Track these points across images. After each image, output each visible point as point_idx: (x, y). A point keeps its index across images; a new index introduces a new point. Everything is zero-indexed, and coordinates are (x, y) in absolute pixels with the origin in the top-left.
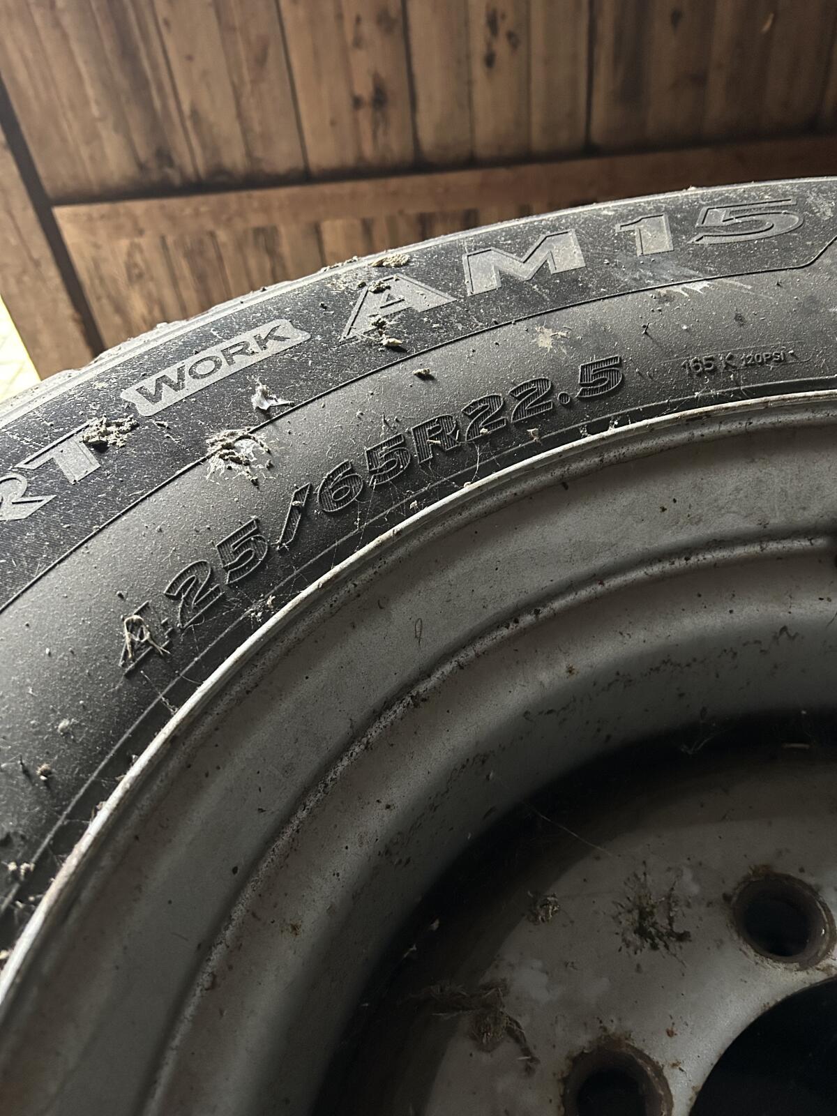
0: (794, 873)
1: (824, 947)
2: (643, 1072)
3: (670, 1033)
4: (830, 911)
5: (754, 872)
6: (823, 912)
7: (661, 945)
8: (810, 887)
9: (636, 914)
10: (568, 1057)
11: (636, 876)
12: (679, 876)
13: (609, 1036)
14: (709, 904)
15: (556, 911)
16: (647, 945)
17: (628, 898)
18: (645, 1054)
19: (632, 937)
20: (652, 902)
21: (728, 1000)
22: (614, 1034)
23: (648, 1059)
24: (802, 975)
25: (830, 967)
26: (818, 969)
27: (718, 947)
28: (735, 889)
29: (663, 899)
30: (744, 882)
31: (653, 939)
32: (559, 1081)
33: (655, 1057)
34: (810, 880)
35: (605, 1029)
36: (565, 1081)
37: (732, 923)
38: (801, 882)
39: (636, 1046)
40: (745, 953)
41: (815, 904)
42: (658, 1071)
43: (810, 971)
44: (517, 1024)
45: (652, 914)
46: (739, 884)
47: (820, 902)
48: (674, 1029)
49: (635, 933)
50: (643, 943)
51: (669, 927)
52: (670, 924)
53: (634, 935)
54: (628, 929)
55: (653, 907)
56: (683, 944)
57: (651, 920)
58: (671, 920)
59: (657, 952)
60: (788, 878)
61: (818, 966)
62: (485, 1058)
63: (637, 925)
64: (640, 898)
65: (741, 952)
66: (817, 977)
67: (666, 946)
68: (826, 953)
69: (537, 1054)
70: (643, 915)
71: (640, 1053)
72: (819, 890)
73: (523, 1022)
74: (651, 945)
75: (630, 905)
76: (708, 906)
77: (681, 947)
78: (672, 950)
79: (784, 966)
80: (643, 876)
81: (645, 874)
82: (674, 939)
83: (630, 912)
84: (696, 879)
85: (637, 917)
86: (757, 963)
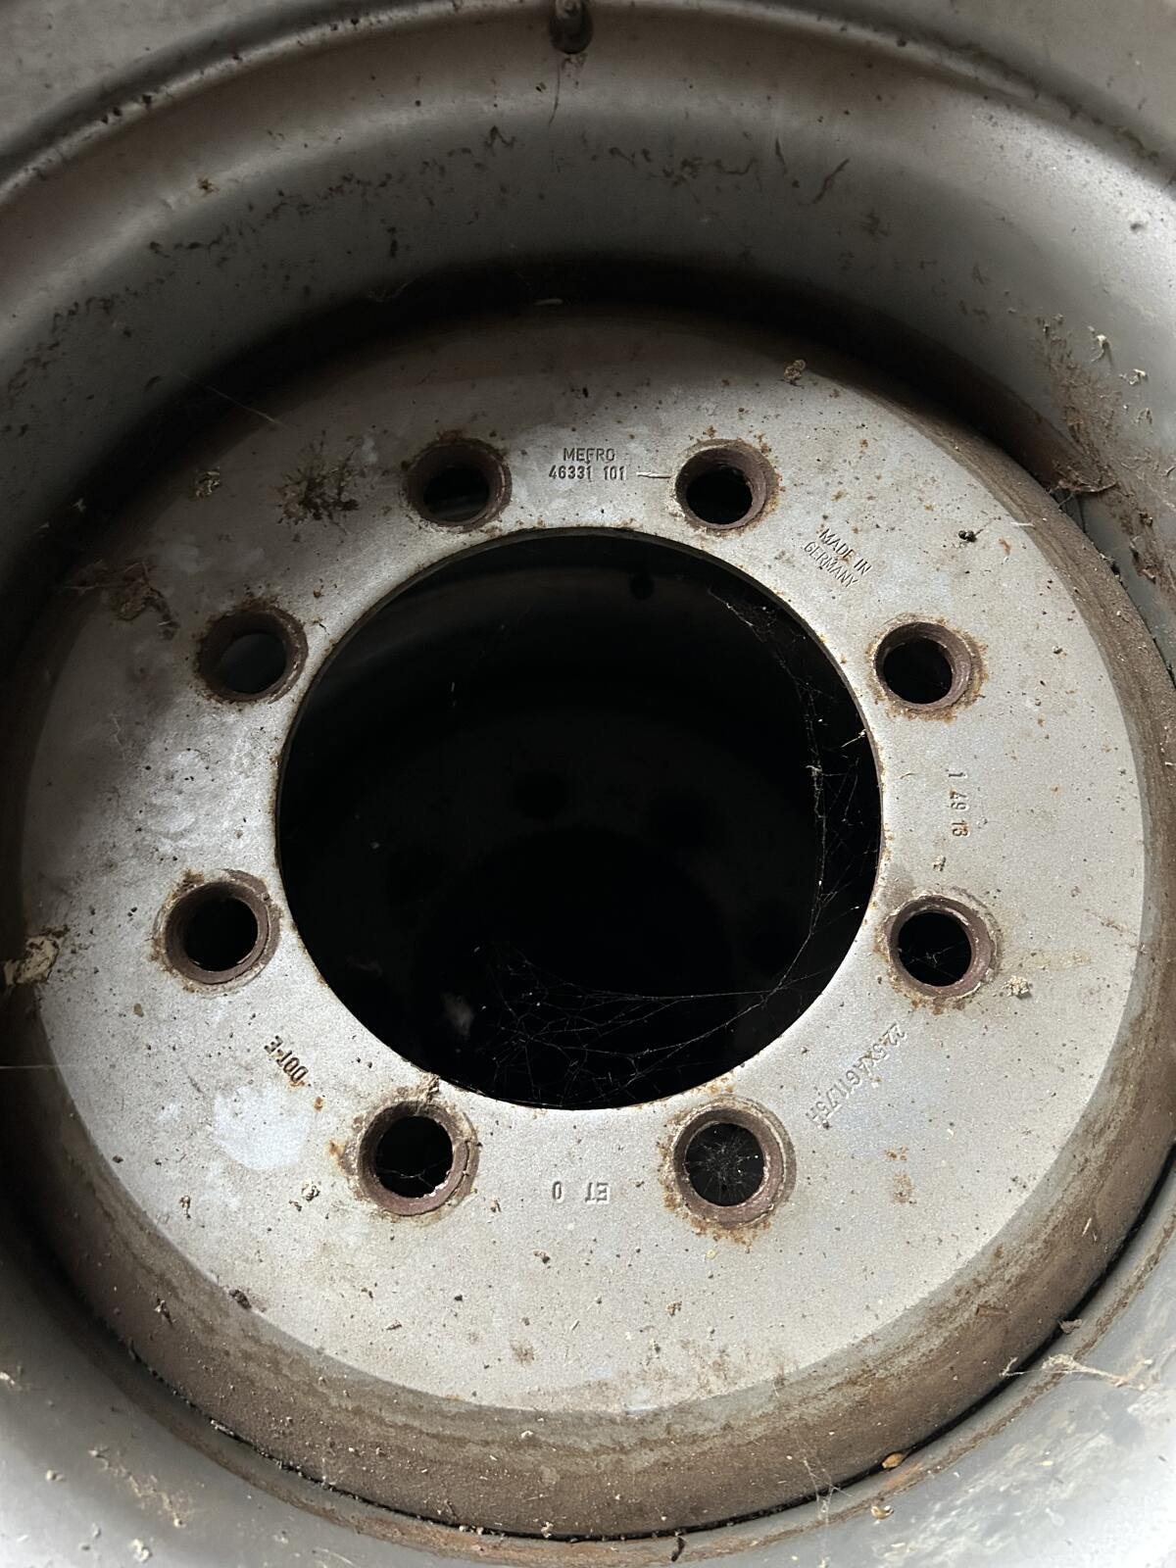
0: (484, 438)
1: (494, 510)
2: (283, 630)
3: (317, 595)
4: (510, 475)
5: (441, 438)
6: (503, 477)
7: (324, 514)
8: (496, 452)
9: (304, 485)
10: (209, 621)
11: (311, 446)
12: (359, 446)
13: (254, 600)
14: (386, 472)
15: (217, 486)
16: (310, 515)
17: (299, 470)
18: (288, 615)
19: (296, 508)
20: (324, 473)
21: (382, 564)
22: (260, 599)
23: (291, 619)
24: (463, 537)
25: (494, 528)
26: (482, 531)
27: (386, 513)
28: (415, 457)
29: (337, 469)
30: (428, 449)
31: (317, 510)
32: (197, 642)
33: (298, 616)
34: (499, 444)
35: (252, 595)
36: (203, 641)
37: (405, 490)
38: (489, 447)
39: (281, 607)
40: (411, 518)
41: (497, 468)
42: (299, 628)
43: (473, 533)
44: (159, 594)
45: (321, 484)
46: (422, 451)
47: (503, 467)
48: (322, 591)
49: (299, 504)
50: (306, 514)
51: (337, 497)
52: (339, 494)
53: (297, 506)
54: (293, 501)
55: (324, 477)
56: (347, 513)
57: (319, 491)
58: (341, 490)
59: (320, 522)
60: (478, 442)
61: (483, 528)
62: (125, 626)
63: (303, 496)
64: (312, 468)
65: (407, 519)
66: (478, 537)
67: (330, 516)
68: (495, 516)
69: (176, 619)
70: (313, 485)
71: (283, 614)
72: (505, 454)
73: (167, 593)
74: (314, 515)
75: (300, 477)
76: (383, 475)
77: (345, 516)
78: (335, 520)
79: (448, 529)
80: (319, 447)
81: (322, 444)
82: (340, 509)
83: (298, 483)
84: (376, 448)
85: (304, 490)
86: (420, 528)
